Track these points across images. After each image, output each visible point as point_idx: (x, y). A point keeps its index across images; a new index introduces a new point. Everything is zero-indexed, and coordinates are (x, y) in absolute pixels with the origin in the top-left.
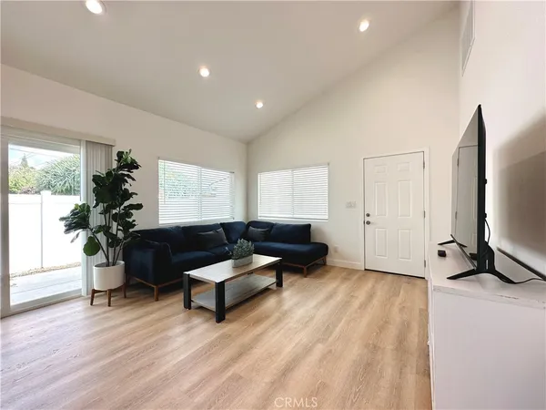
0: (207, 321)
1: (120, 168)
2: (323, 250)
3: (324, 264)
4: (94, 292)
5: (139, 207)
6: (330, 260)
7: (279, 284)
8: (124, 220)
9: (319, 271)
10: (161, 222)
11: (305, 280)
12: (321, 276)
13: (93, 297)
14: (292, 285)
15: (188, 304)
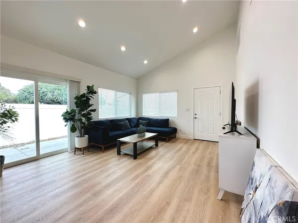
0: (129, 159)
1: (88, 93)
2: (175, 130)
3: (175, 137)
4: (76, 148)
5: (94, 110)
6: (178, 135)
7: (157, 145)
8: (88, 116)
9: (173, 140)
10: (100, 118)
11: (167, 144)
12: (175, 142)
13: (75, 151)
14: (162, 145)
15: (119, 153)
